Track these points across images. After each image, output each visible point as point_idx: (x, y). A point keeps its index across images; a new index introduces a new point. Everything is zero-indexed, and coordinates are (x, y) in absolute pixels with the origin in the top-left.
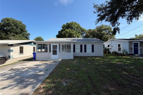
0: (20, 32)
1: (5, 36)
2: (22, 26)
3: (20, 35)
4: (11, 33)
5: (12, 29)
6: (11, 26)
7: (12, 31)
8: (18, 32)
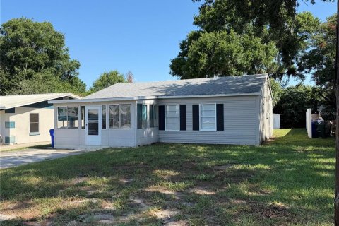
0: (48, 61)
1: (7, 80)
2: (53, 40)
3: (48, 72)
4: (23, 69)
5: (25, 54)
6: (23, 45)
7: (24, 62)
8: (41, 62)
